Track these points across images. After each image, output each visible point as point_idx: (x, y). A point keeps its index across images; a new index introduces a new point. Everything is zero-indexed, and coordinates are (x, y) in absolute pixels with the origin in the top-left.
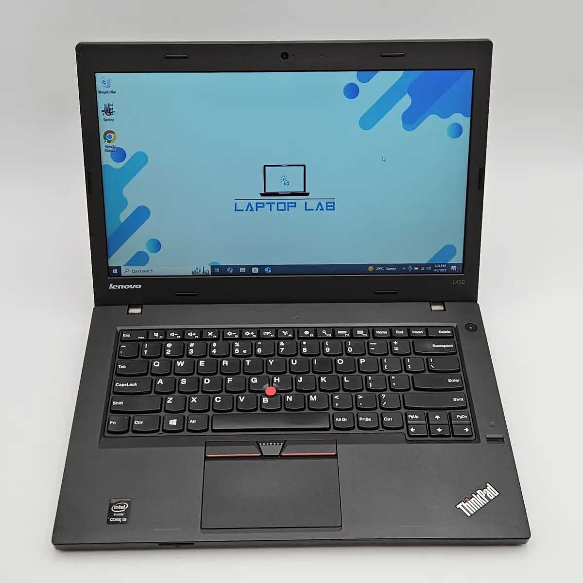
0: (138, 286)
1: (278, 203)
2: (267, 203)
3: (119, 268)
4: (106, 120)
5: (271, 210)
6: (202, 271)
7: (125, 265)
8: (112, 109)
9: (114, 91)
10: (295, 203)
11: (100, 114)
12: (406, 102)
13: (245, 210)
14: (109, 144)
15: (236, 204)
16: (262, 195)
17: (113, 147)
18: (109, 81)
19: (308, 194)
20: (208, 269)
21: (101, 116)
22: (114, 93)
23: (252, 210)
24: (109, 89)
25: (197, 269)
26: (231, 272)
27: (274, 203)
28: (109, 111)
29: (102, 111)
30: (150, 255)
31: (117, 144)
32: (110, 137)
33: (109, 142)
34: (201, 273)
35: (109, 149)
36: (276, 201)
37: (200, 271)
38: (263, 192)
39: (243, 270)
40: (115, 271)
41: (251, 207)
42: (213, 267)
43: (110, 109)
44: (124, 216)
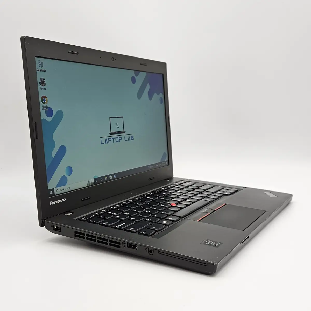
0: (64, 200)
1: (116, 138)
2: (112, 138)
3: (53, 190)
4: (42, 89)
5: (114, 142)
6: (91, 183)
7: (56, 187)
8: (45, 82)
9: (45, 70)
10: (121, 137)
11: (39, 84)
12: (148, 88)
13: (105, 143)
14: (44, 105)
15: (101, 140)
16: (110, 134)
17: (46, 107)
18: (42, 63)
19: (125, 132)
20: (93, 181)
21: (40, 86)
22: (45, 71)
23: (107, 143)
24: (43, 69)
25: (89, 182)
26: (102, 181)
27: (114, 138)
28: (43, 83)
29: (40, 83)
30: (68, 177)
31: (48, 105)
32: (44, 100)
33: (44, 103)
34: (90, 184)
35: (45, 108)
36: (115, 137)
37: (90, 183)
38: (110, 132)
39: (106, 178)
40: (51, 192)
41: (107, 142)
42: (95, 179)
43: (44, 81)
44: (54, 154)
